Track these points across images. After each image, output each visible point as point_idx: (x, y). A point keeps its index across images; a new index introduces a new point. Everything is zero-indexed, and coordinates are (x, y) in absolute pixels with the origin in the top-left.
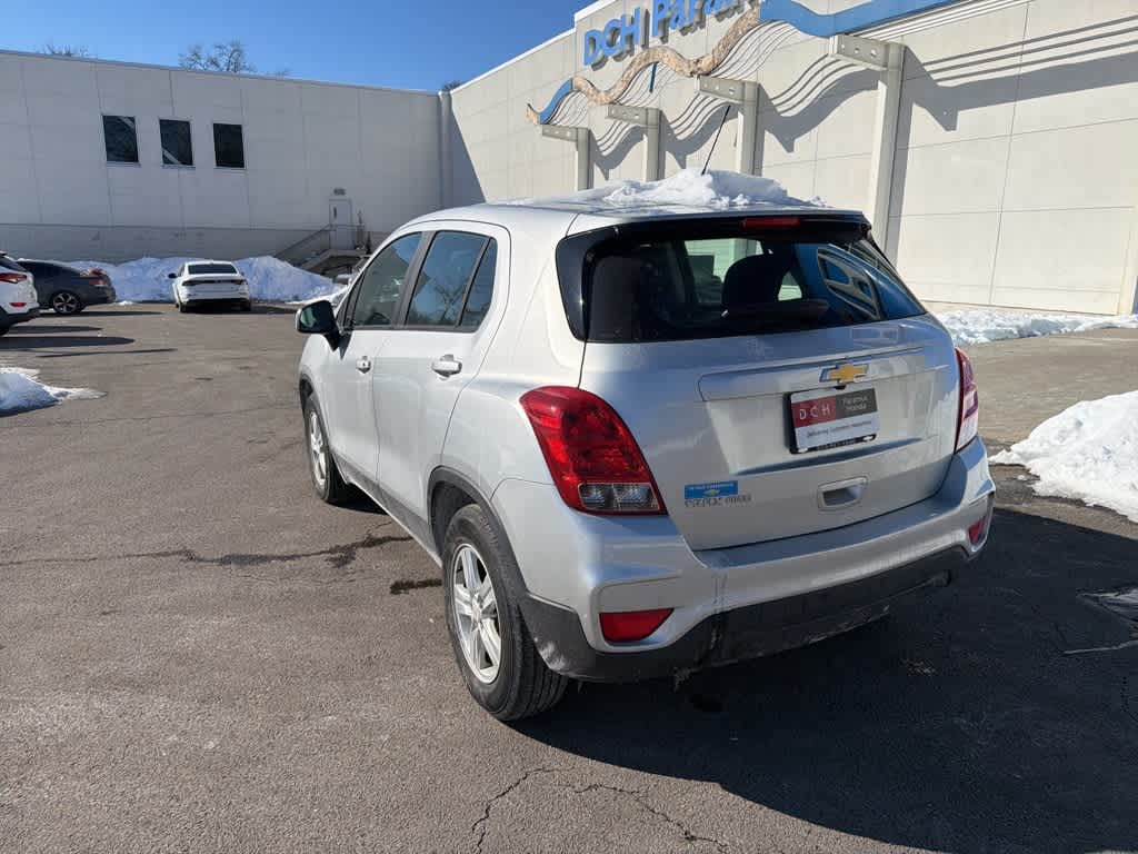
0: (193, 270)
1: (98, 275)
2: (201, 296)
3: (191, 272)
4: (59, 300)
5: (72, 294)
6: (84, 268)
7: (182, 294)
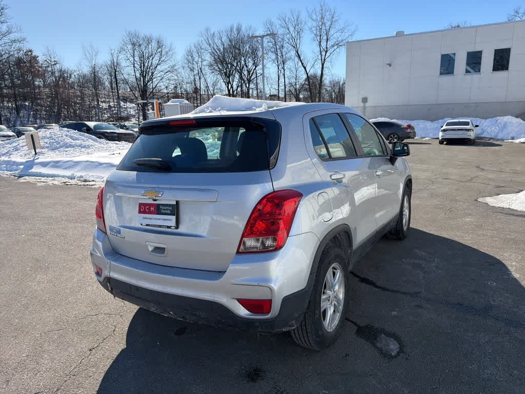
0: (448, 124)
1: (409, 126)
2: (447, 137)
3: (446, 125)
4: (391, 137)
5: (397, 134)
6: (404, 123)
7: (441, 135)
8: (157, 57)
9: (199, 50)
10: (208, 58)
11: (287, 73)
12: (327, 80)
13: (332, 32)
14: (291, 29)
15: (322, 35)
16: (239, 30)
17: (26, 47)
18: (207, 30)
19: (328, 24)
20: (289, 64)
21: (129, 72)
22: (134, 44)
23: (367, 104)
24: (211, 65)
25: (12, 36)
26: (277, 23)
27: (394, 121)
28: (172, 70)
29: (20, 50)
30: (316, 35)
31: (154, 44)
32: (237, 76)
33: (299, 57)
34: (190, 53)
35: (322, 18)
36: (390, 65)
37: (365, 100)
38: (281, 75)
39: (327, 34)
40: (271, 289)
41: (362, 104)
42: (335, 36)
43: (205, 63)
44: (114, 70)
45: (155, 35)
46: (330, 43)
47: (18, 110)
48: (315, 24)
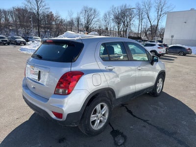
1: (189, 49)
5: (183, 52)
8: (93, 16)
9: (109, 13)
10: (112, 17)
11: (143, 24)
12: (159, 27)
13: (164, 8)
14: (147, 6)
15: (159, 9)
16: (125, 6)
17: (50, 11)
18: (113, 6)
19: (162, 5)
20: (144, 20)
21: (83, 21)
22: (86, 11)
23: (174, 38)
24: (113, 20)
25: (46, 7)
26: (141, 4)
27: (184, 46)
28: (98, 20)
29: (48, 11)
30: (157, 9)
31: (93, 11)
32: (122, 24)
33: (149, 18)
34: (106, 15)
35: (160, 2)
36: (186, 23)
37: (172, 37)
38: (140, 24)
39: (162, 9)
40: (63, 110)
41: (171, 38)
42: (165, 9)
43: (111, 19)
44: (78, 20)
45: (94, 8)
46: (162, 12)
47: (45, 32)
48: (157, 5)
